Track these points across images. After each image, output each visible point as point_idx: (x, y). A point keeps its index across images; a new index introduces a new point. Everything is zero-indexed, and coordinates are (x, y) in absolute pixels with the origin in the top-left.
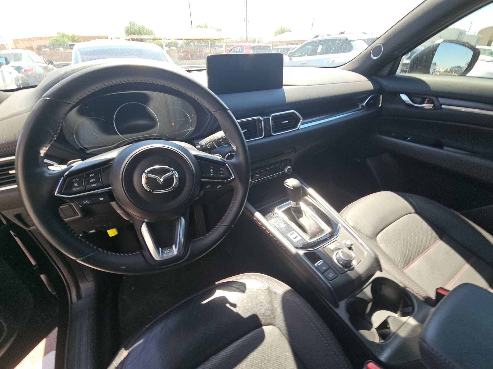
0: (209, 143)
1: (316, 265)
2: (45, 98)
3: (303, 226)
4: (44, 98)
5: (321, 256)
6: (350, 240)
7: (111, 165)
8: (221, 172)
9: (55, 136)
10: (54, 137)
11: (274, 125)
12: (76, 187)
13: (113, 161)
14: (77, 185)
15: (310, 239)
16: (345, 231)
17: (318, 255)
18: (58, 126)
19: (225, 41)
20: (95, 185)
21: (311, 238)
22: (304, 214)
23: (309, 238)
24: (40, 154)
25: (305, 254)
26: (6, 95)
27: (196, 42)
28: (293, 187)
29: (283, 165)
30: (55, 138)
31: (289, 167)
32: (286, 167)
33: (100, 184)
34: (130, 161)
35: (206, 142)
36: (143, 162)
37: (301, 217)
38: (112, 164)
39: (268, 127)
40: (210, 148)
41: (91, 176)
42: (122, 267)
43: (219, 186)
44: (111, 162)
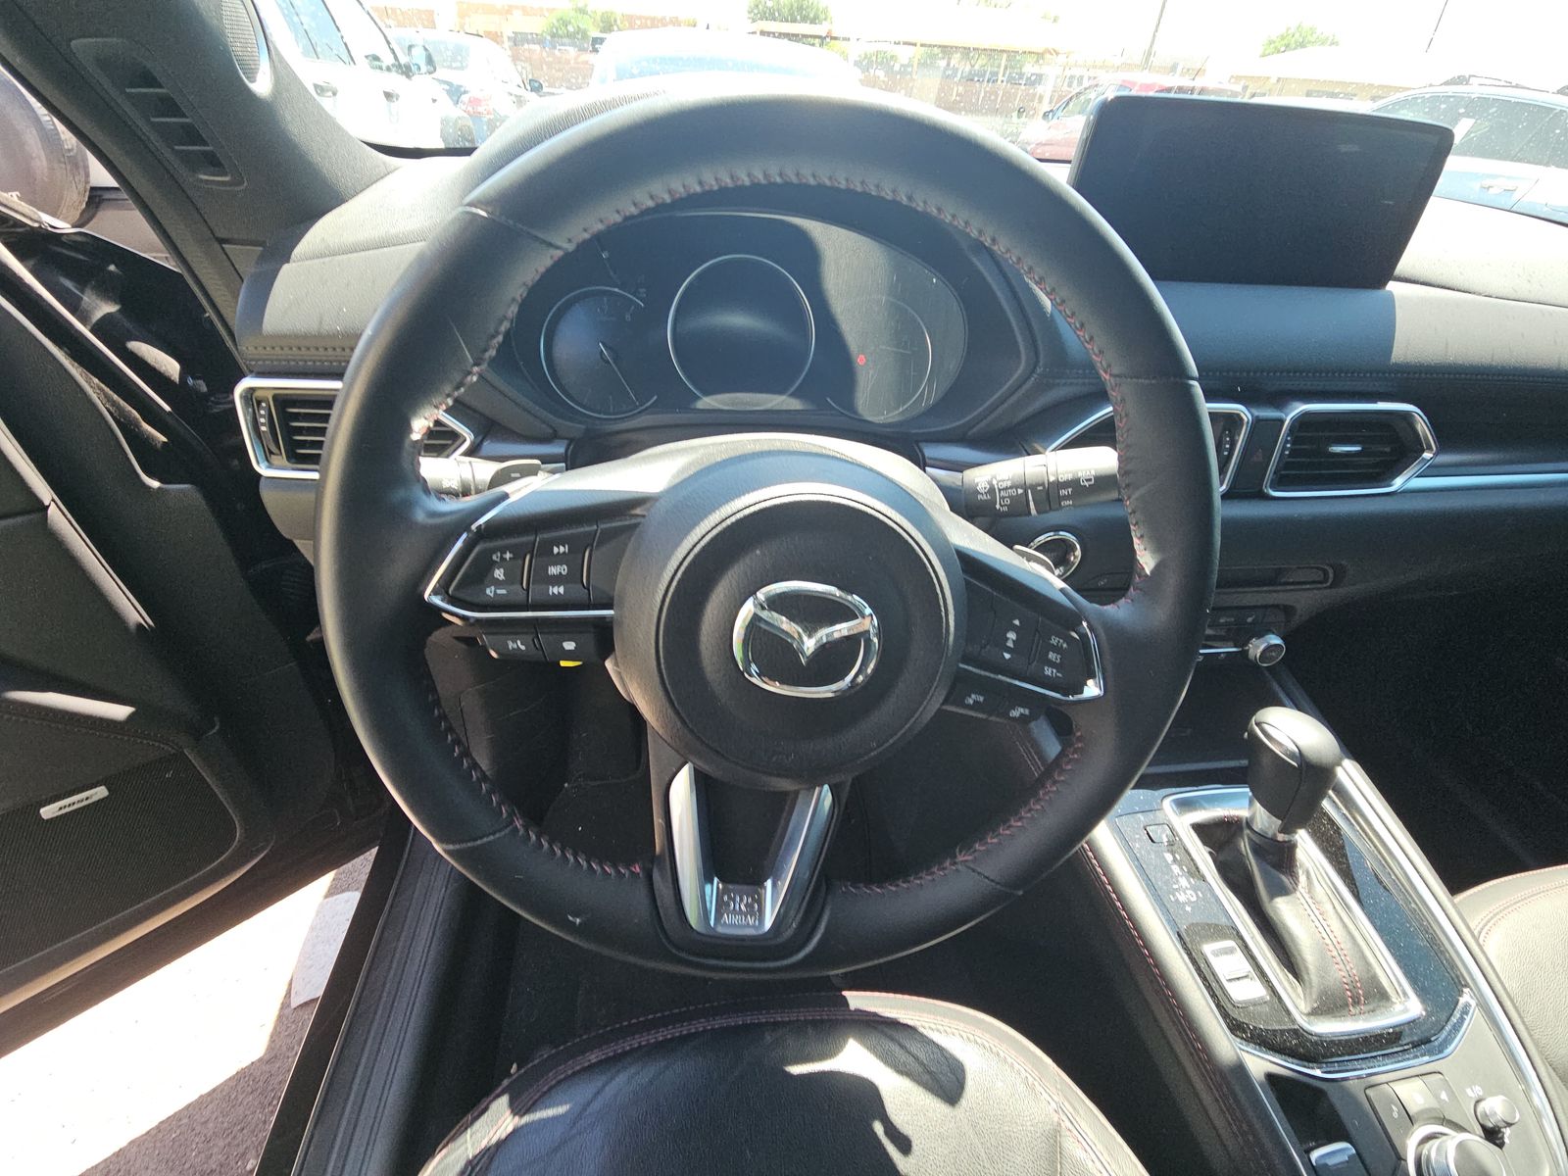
0: (1006, 489)
1: (1315, 1155)
2: (474, 210)
3: (1286, 936)
4: (468, 209)
5: (1352, 1123)
6: (1504, 1098)
7: (636, 526)
8: (1052, 656)
9: (476, 369)
10: (470, 373)
11: (1292, 450)
12: (498, 583)
13: (648, 510)
14: (502, 577)
15: (1309, 1014)
16: (1489, 1035)
17: (1333, 1112)
18: (492, 331)
19: (1061, 59)
20: (561, 590)
21: (1315, 1013)
22: (1302, 878)
23: (1305, 1007)
24: (408, 429)
25: (1271, 1077)
26: (384, 163)
27: (957, 56)
28: (1301, 756)
29: (1250, 624)
30: (475, 379)
31: (1275, 640)
32: (1260, 635)
33: (579, 593)
34: (712, 540)
35: (995, 482)
36: (758, 552)
37: (1283, 891)
38: (639, 520)
39: (1258, 457)
40: (1005, 509)
41: (556, 550)
42: (571, 918)
43: (1022, 710)
44: (638, 511)
